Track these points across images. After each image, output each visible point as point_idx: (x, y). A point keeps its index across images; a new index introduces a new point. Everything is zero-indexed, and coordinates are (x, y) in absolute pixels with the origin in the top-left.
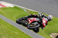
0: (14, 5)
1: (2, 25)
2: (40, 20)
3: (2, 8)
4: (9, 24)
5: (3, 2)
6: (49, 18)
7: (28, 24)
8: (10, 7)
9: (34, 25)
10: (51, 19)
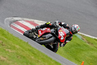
2: (54, 32)
6: (73, 29)
7: (37, 37)
9: (45, 37)
10: (77, 30)
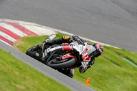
0: (57, 30)
1: (27, 78)
3: (27, 37)
4: (43, 76)
5: (29, 23)
8: (45, 35)
